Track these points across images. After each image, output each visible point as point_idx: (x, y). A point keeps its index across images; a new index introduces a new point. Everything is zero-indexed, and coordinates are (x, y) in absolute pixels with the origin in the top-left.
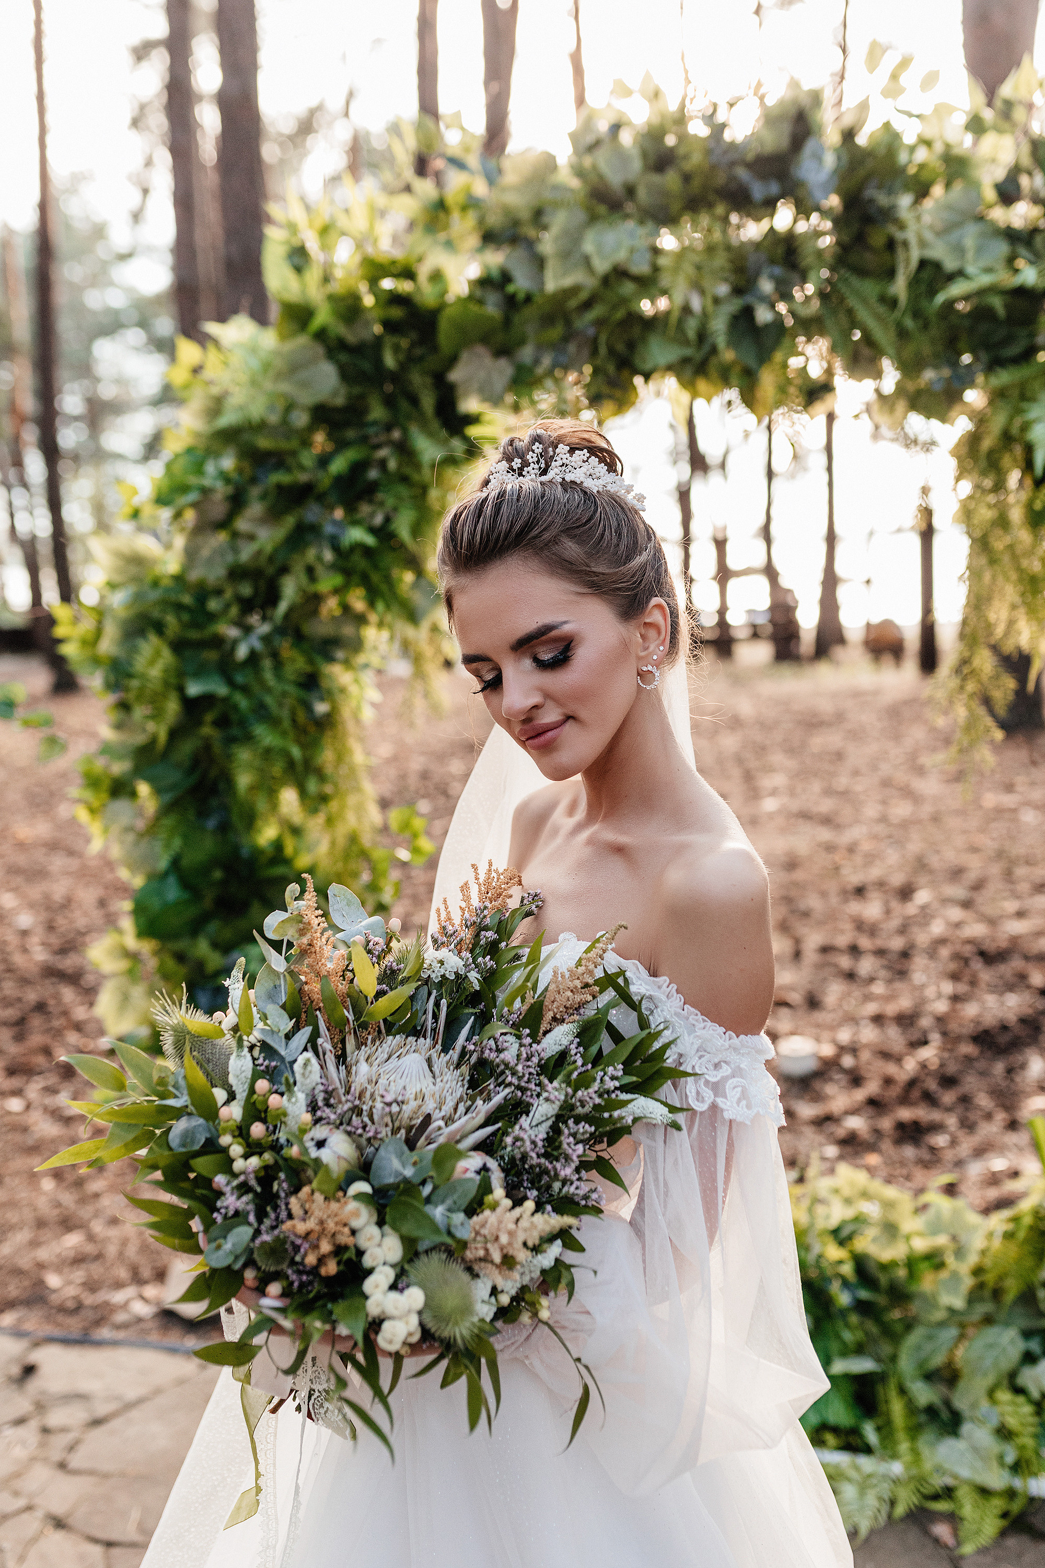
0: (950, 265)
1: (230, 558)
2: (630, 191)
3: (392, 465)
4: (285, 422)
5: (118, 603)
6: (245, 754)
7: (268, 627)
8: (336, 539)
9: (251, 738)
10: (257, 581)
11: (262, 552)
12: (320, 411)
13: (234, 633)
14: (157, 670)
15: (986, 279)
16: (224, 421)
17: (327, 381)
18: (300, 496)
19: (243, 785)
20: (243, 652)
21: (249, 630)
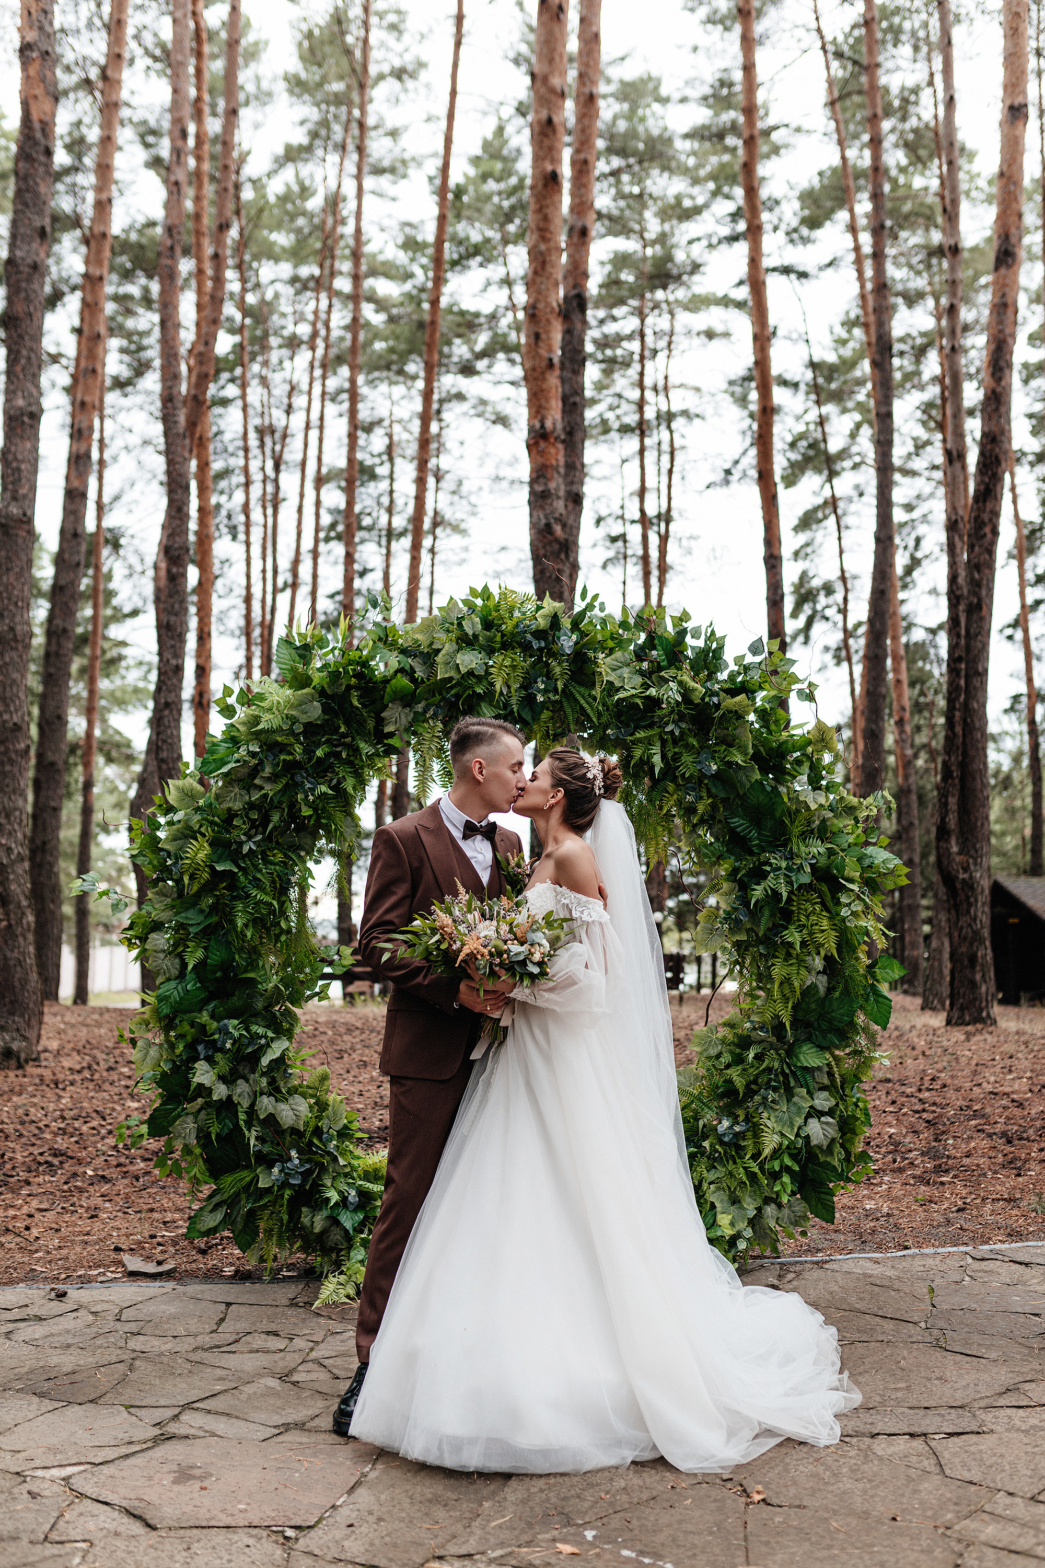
0: (618, 684)
1: (246, 798)
2: (475, 636)
3: (344, 755)
4: (291, 729)
5: (176, 818)
6: (240, 906)
7: (259, 837)
8: (312, 790)
9: (248, 896)
10: (259, 811)
11: (266, 795)
12: (308, 726)
13: (243, 838)
14: (201, 855)
15: (633, 692)
16: (260, 727)
17: (315, 711)
18: (292, 767)
19: (240, 923)
20: (246, 849)
21: (250, 838)
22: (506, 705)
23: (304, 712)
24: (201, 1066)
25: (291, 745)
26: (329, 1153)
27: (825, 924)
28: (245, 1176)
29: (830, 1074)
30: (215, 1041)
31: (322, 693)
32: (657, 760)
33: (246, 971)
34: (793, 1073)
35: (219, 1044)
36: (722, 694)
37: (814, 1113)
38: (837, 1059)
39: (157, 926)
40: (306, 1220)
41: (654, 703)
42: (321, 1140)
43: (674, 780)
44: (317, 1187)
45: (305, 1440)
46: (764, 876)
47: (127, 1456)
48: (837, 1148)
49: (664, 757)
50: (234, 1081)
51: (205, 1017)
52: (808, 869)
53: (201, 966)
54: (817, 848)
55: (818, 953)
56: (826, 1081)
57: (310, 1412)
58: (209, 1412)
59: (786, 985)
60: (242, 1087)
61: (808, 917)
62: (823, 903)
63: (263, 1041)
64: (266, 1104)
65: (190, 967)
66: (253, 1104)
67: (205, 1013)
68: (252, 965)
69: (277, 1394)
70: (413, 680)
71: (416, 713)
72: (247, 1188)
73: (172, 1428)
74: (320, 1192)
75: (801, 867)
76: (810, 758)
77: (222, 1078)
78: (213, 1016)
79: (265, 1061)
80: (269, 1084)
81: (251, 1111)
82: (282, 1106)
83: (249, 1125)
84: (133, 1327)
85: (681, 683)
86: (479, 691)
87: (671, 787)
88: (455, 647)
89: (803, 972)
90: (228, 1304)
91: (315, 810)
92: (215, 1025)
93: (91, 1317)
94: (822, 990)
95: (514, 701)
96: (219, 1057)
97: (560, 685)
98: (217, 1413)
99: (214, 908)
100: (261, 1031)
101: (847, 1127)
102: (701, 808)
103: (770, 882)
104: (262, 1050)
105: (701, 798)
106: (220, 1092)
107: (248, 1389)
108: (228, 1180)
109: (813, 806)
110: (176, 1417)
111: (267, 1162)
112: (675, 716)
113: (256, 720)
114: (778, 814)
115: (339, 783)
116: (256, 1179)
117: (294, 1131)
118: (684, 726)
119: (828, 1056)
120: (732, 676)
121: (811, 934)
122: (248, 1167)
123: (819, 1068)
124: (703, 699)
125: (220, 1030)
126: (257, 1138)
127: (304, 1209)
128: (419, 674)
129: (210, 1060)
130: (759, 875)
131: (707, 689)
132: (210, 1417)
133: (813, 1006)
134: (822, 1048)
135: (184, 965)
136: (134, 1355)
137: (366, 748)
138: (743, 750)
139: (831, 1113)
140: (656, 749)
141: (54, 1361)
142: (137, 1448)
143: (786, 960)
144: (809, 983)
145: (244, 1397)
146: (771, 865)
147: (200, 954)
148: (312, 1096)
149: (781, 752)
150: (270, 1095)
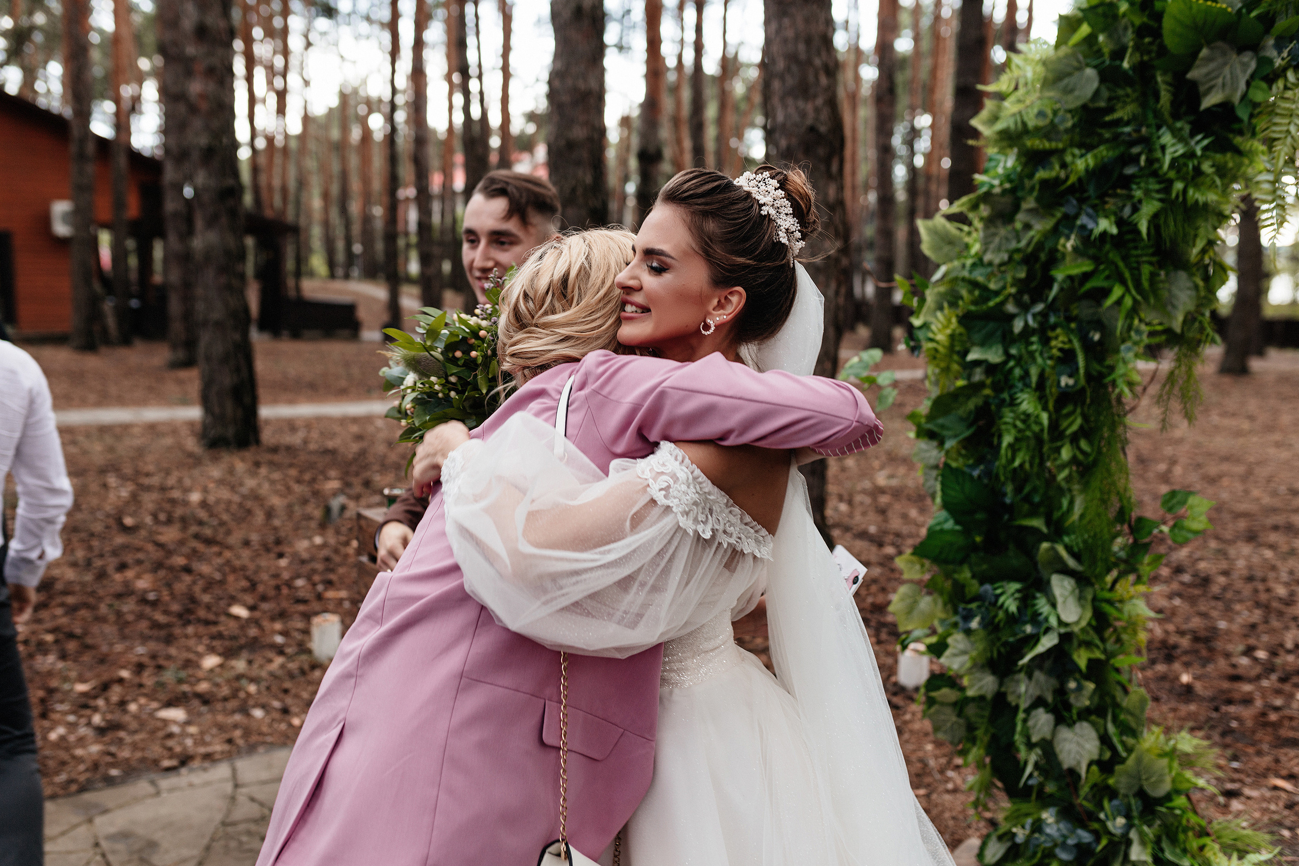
1: (1013, 245)
4: (1052, 124)
6: (1010, 416)
7: (1039, 307)
11: (1032, 237)
12: (1080, 115)
13: (1016, 309)
14: (943, 336)
17: (1089, 86)
20: (1018, 326)
21: (1025, 308)
23: (1068, 91)
24: (957, 641)
51: (965, 574)
64: (1042, 721)
77: (986, 664)
82: (1064, 733)
92: (976, 587)
106: (985, 684)
115: (1132, 213)
125: (978, 598)
126: (1037, 766)
129: (970, 636)
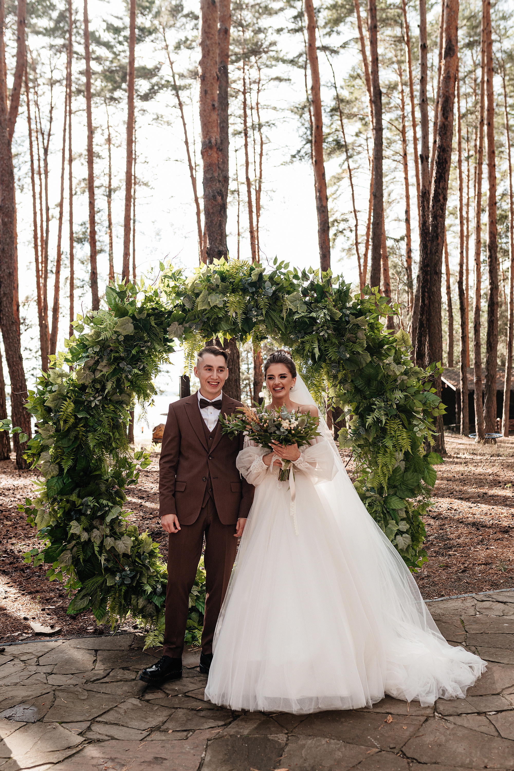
0: (294, 310)
1: (93, 377)
2: (217, 286)
3: (146, 352)
4: (117, 338)
5: (54, 389)
6: (90, 436)
7: (100, 398)
8: (130, 372)
9: (95, 430)
10: (100, 383)
11: (104, 375)
12: (126, 337)
13: (92, 399)
14: (70, 410)
15: (303, 314)
16: (100, 339)
17: (130, 329)
18: (118, 360)
19: (92, 445)
20: (93, 405)
21: (95, 398)
22: (235, 323)
23: (124, 329)
24: (74, 523)
25: (118, 347)
26: (144, 565)
27: (405, 435)
28: (100, 579)
29: (407, 512)
30: (81, 510)
31: (133, 317)
32: (316, 351)
33: (95, 471)
34: (388, 512)
35: (83, 511)
36: (351, 316)
37: (400, 533)
38: (410, 504)
39: (45, 448)
40: (133, 602)
41: (314, 320)
42: (140, 559)
43: (325, 361)
44: (140, 585)
45: (164, 738)
46: (373, 411)
47: (70, 757)
48: (411, 550)
49: (320, 349)
50: (92, 530)
52: (395, 407)
53: (71, 469)
54: (399, 395)
55: (401, 450)
56: (405, 516)
57: (161, 719)
58: (106, 723)
59: (385, 468)
60: (96, 533)
61: (395, 431)
62: (403, 424)
63: (107, 509)
64: (109, 541)
65: (65, 471)
66: (102, 542)
67: (74, 495)
68: (98, 468)
69: (140, 708)
70: (184, 310)
71: (185, 328)
72: (100, 586)
73: (90, 735)
74: (142, 587)
75: (391, 406)
76: (395, 348)
77: (85, 529)
78: (79, 496)
79: (108, 519)
80: (110, 530)
81: (101, 546)
82: (118, 542)
83: (100, 553)
84: (48, 669)
85: (328, 310)
86: (220, 316)
87: (323, 365)
88: (207, 292)
89: (393, 460)
90: (96, 651)
91: (131, 382)
92: (80, 501)
93: (22, 664)
94: (403, 468)
95: (239, 320)
96: (83, 518)
97: (264, 312)
98: (111, 724)
99: (76, 438)
100: (105, 502)
101: (415, 538)
102: (340, 376)
103: (376, 414)
104: (106, 514)
105: (340, 371)
106: (85, 536)
107: (123, 707)
108: (89, 583)
109: (398, 373)
110: (89, 728)
111: (112, 572)
112: (326, 328)
113: (98, 334)
114: (379, 378)
115: (144, 367)
116: (105, 581)
117: (125, 555)
118: (330, 332)
119: (405, 502)
120: (355, 305)
121: (397, 440)
122: (100, 574)
123: (401, 509)
124: (341, 318)
125: (82, 504)
126: (105, 560)
127: (133, 596)
128: (187, 307)
129: (78, 520)
130: (370, 410)
131: (343, 313)
132: (107, 726)
133: (398, 478)
134: (402, 499)
135: (61, 470)
136: (54, 688)
137: (158, 348)
138: (361, 345)
139: (407, 532)
140: (316, 345)
141: (10, 694)
142: (74, 751)
143: (384, 454)
144: (396, 466)
145: (122, 711)
146: (376, 405)
147: (70, 463)
148: (133, 536)
149: (381, 344)
150: (111, 536)
